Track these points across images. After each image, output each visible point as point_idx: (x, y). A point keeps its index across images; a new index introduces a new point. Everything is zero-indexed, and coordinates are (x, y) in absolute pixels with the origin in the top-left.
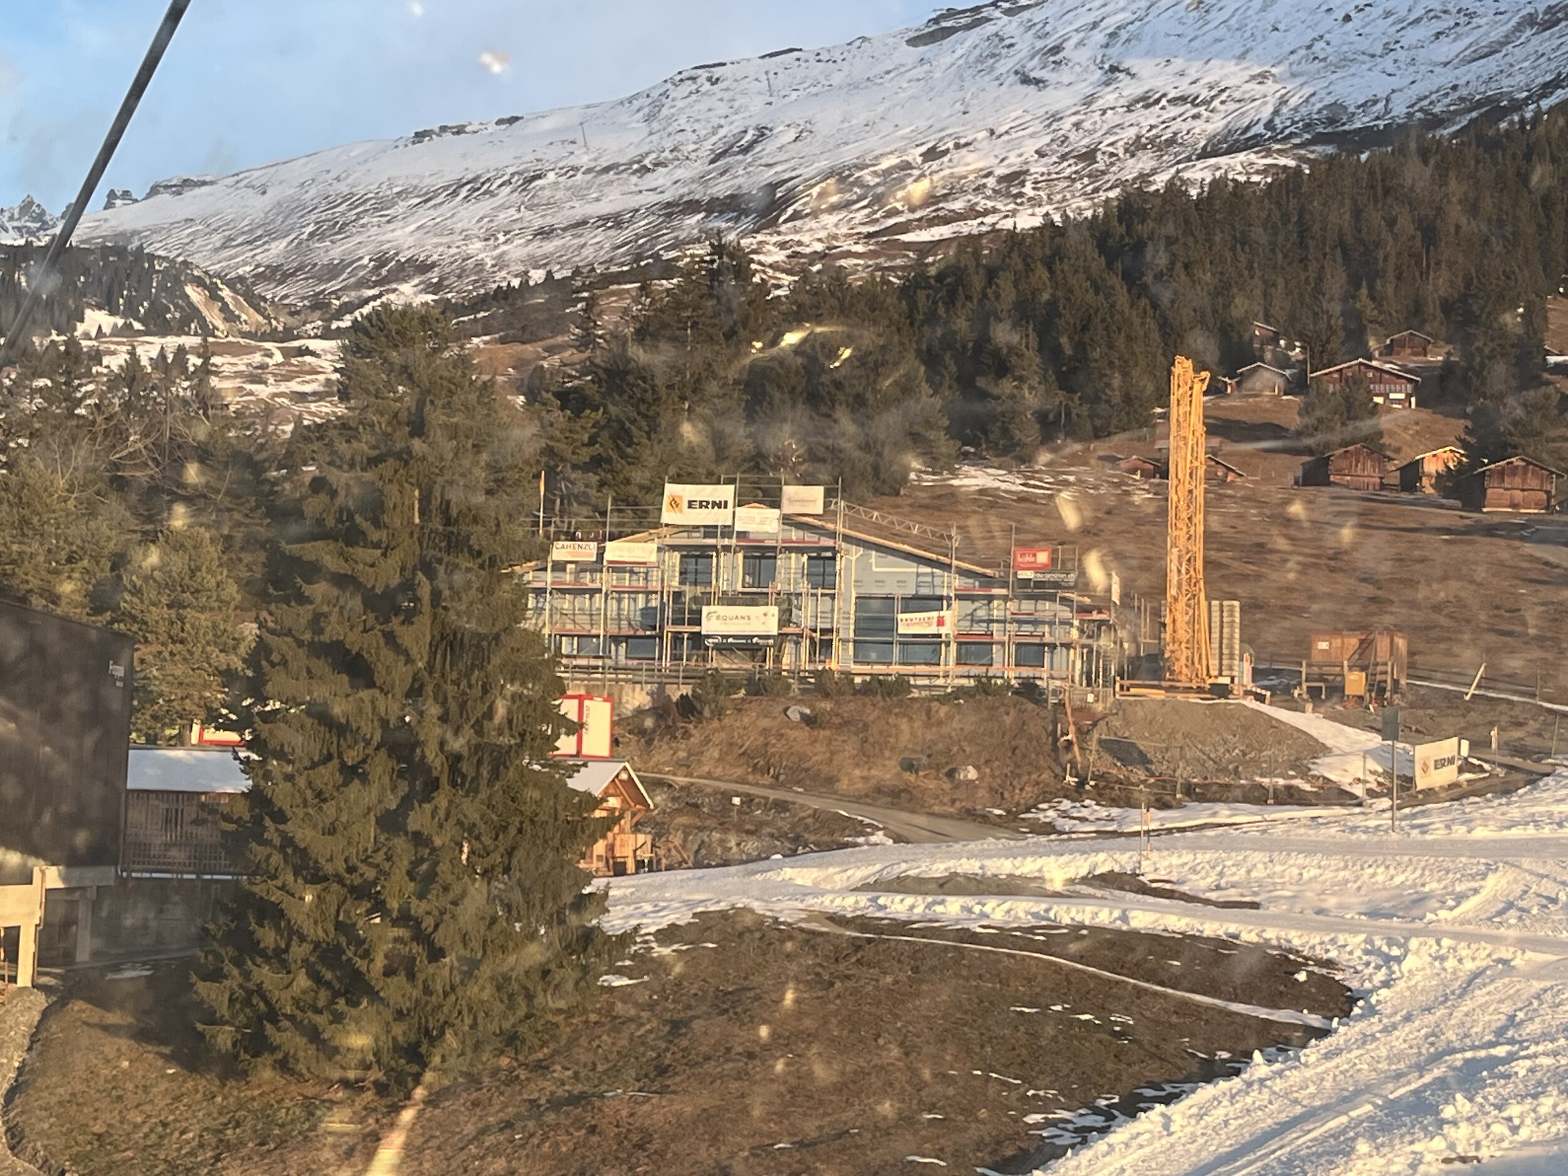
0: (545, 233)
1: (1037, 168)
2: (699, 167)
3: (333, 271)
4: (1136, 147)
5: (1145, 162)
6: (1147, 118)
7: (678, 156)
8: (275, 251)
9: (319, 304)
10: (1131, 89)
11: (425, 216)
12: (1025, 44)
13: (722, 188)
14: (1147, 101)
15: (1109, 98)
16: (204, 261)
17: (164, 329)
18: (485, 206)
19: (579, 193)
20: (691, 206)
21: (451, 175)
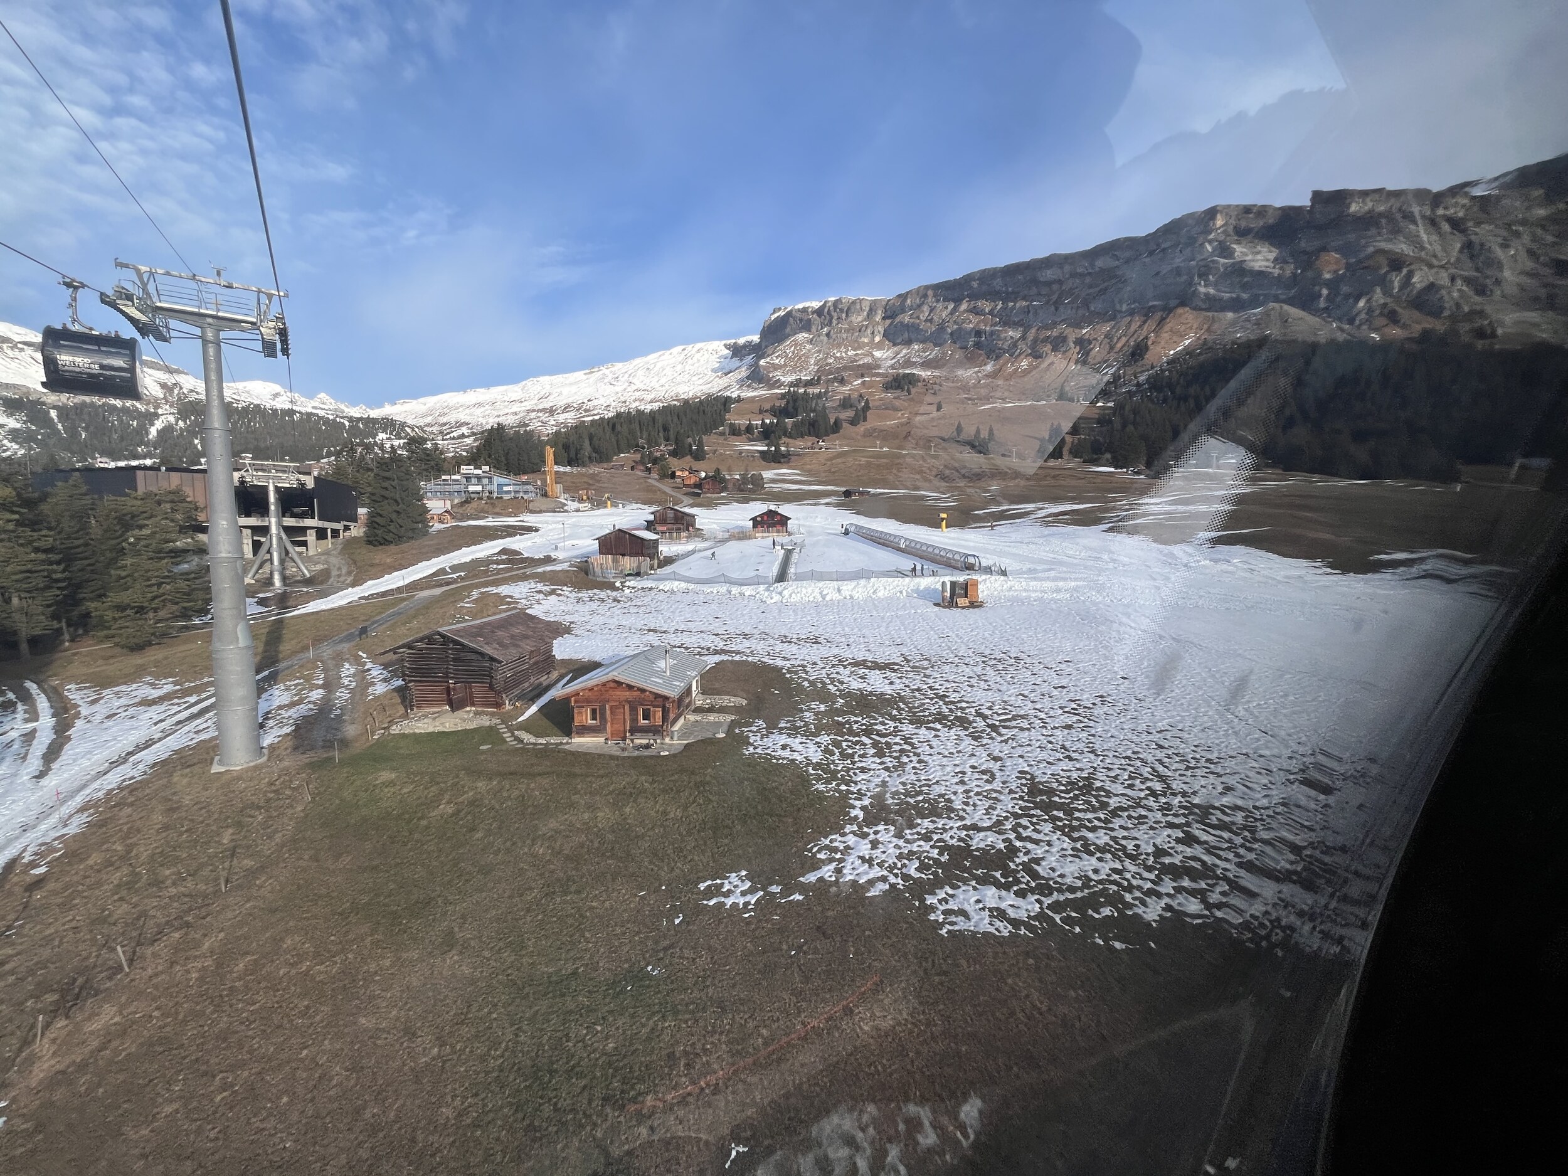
0: (498, 416)
1: (613, 404)
2: (535, 401)
3: (445, 424)
4: (635, 401)
5: (637, 404)
6: (637, 394)
7: (530, 399)
8: (429, 420)
9: (441, 432)
10: (634, 387)
11: (467, 411)
12: (611, 376)
13: (541, 407)
14: (637, 390)
15: (629, 389)
16: (410, 422)
17: (400, 438)
18: (483, 409)
19: (506, 407)
20: (534, 411)
21: (474, 402)
